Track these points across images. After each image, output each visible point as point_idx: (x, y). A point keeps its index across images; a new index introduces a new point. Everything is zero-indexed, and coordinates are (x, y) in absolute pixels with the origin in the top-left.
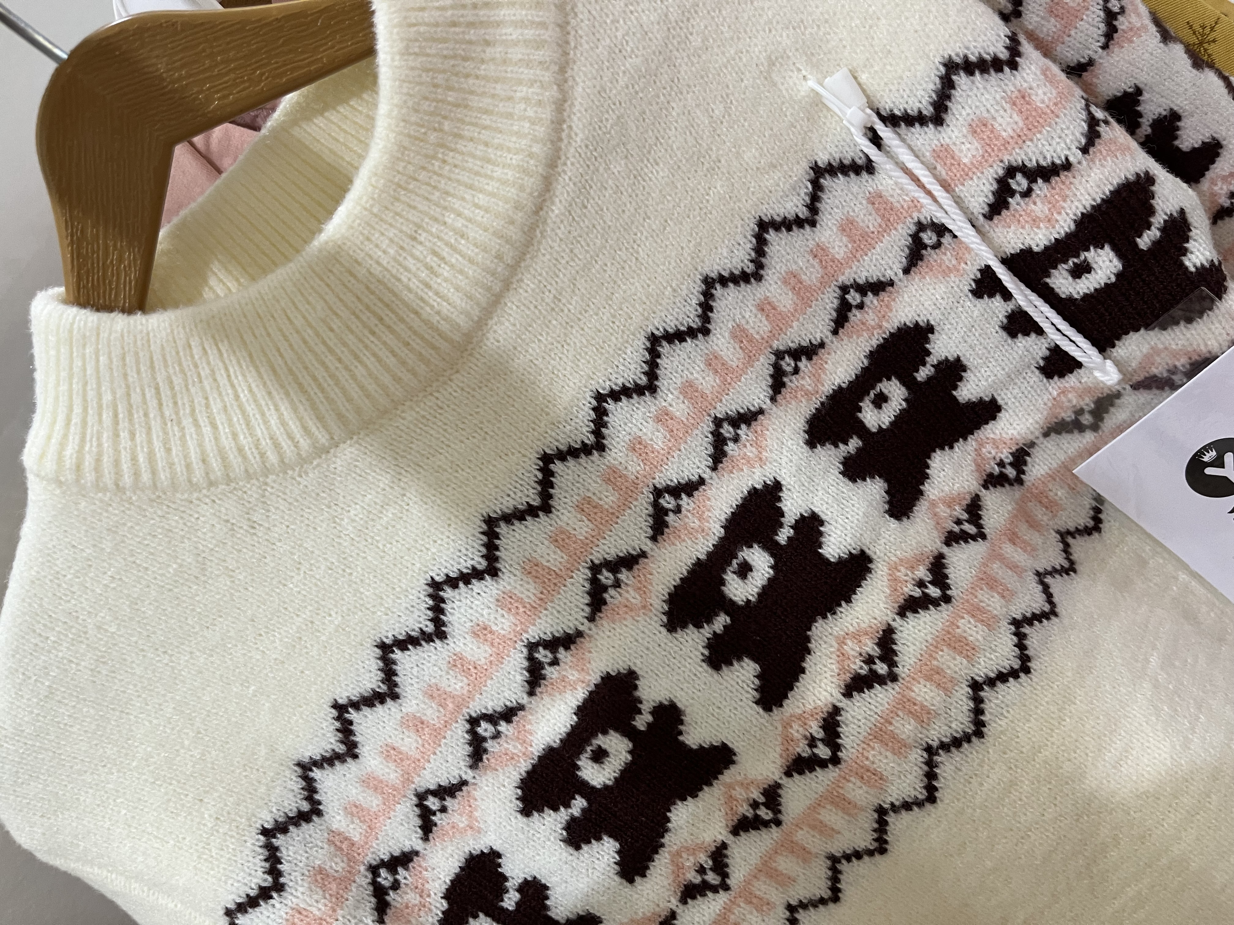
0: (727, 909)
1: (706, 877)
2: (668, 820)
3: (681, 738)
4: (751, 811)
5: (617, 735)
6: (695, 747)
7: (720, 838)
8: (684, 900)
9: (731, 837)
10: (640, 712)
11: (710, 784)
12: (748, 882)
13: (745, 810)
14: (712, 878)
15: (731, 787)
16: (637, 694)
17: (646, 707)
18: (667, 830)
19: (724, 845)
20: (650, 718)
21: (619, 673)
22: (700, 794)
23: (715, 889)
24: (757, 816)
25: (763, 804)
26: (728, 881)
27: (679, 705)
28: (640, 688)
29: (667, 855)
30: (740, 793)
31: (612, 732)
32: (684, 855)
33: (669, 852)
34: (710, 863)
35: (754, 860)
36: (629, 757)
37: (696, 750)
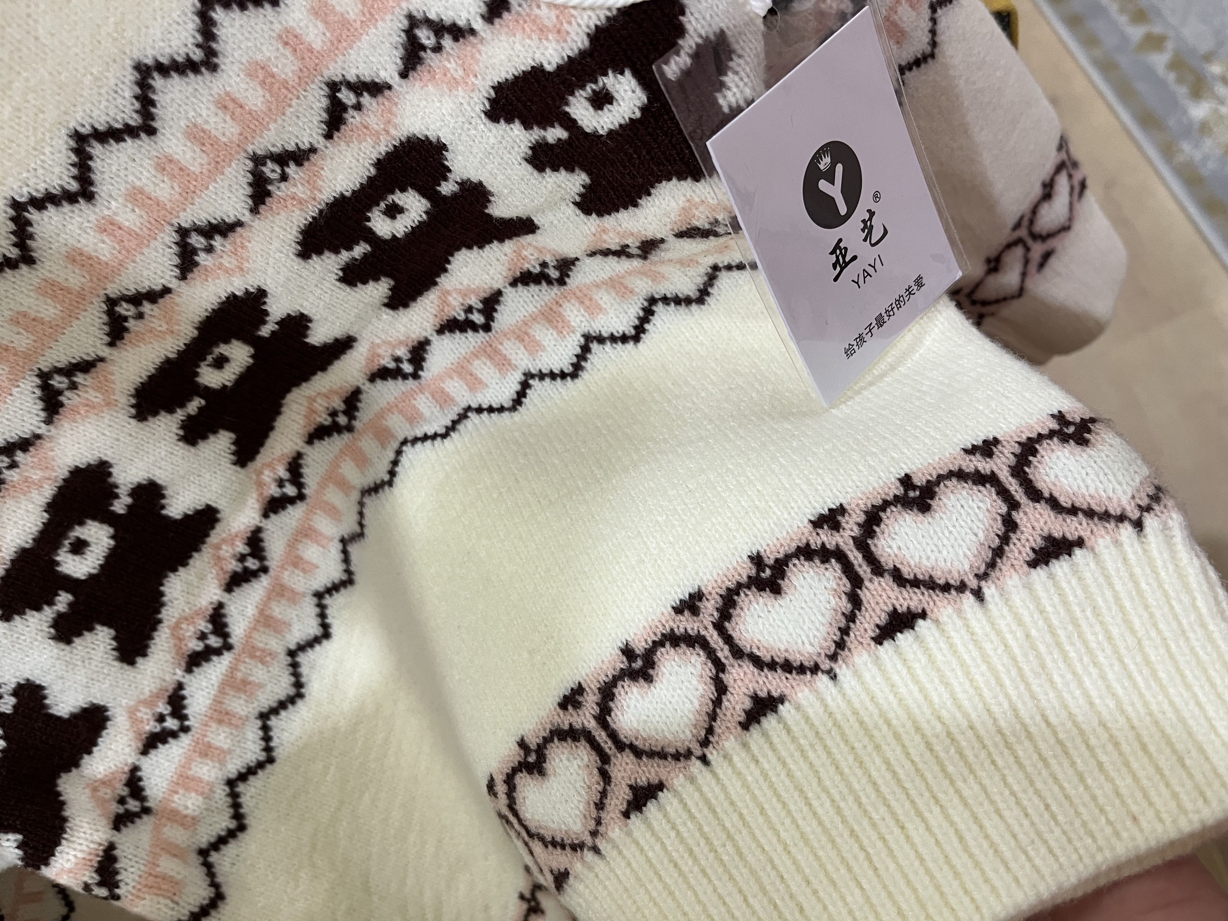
0: (233, 669)
1: (208, 642)
2: (162, 594)
3: (164, 512)
4: (240, 565)
5: (96, 524)
6: (178, 517)
7: (215, 598)
8: (189, 670)
9: (226, 595)
10: (117, 496)
11: (197, 550)
12: (248, 637)
13: (234, 566)
14: (214, 641)
15: (218, 547)
16: (111, 480)
17: (123, 491)
18: (163, 605)
19: (220, 606)
20: (129, 500)
21: (89, 465)
22: (191, 562)
23: (218, 652)
24: (246, 569)
25: (249, 555)
26: (231, 641)
27: (159, 482)
28: (114, 474)
29: (167, 630)
30: (227, 551)
31: (89, 522)
32: (184, 626)
33: (169, 627)
34: (210, 626)
35: (251, 611)
36: (112, 542)
37: (181, 520)
